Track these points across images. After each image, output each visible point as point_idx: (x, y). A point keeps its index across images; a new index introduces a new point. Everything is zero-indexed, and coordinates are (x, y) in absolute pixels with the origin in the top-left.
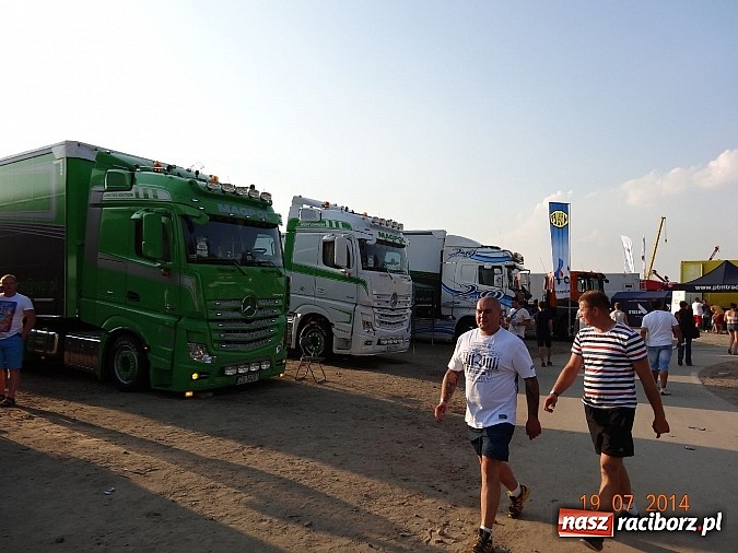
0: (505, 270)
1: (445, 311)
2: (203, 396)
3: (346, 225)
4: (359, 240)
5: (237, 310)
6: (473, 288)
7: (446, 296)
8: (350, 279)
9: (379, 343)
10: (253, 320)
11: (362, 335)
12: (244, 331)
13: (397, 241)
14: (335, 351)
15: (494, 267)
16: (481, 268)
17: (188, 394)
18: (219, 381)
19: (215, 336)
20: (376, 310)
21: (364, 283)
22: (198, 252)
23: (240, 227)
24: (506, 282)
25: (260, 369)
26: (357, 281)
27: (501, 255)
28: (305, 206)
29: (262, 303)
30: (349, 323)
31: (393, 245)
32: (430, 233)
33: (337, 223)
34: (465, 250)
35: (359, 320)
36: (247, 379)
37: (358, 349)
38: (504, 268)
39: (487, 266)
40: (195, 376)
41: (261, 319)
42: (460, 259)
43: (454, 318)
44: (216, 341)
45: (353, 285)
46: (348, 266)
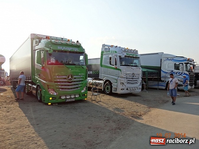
0: (184, 65)
1: (162, 79)
2: (54, 104)
3: (116, 52)
4: (119, 56)
5: (66, 79)
6: (172, 71)
7: (163, 74)
8: (116, 69)
9: (127, 90)
10: (72, 82)
11: (120, 87)
12: (69, 85)
13: (134, 56)
14: (113, 92)
15: (180, 64)
16: (175, 64)
17: (50, 104)
18: (59, 101)
19: (57, 87)
20: (125, 79)
21: (120, 70)
22: (51, 62)
23: (68, 53)
24: (185, 69)
25: (75, 97)
26: (119, 69)
27: (183, 59)
28: (106, 47)
29: (75, 77)
30: (116, 83)
31: (136, 58)
32: (157, 54)
33: (113, 51)
34: (169, 58)
35: (119, 82)
36: (70, 100)
37: (119, 91)
38: (184, 64)
39: (177, 63)
40: (51, 99)
41: (75, 82)
42: (168, 62)
43: (166, 81)
44: (57, 88)
45: (117, 71)
46: (116, 65)
